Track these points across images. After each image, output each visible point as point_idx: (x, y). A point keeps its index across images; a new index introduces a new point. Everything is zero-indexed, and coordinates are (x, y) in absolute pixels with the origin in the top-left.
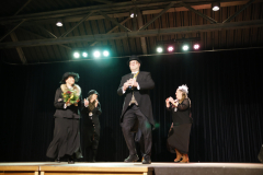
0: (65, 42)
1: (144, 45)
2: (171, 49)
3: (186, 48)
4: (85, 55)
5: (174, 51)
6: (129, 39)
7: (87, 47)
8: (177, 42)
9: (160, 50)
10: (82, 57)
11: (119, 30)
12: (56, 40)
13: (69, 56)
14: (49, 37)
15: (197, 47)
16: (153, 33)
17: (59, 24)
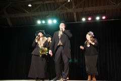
0: (33, 15)
1: (75, 17)
2: (90, 19)
3: (98, 18)
4: (44, 22)
5: (91, 20)
6: (67, 13)
7: (44, 18)
8: (93, 15)
9: (84, 19)
10: (42, 23)
11: (62, 9)
12: (28, 14)
13: (35, 23)
14: (24, 12)
15: (104, 18)
16: (80, 10)
17: (30, 5)
